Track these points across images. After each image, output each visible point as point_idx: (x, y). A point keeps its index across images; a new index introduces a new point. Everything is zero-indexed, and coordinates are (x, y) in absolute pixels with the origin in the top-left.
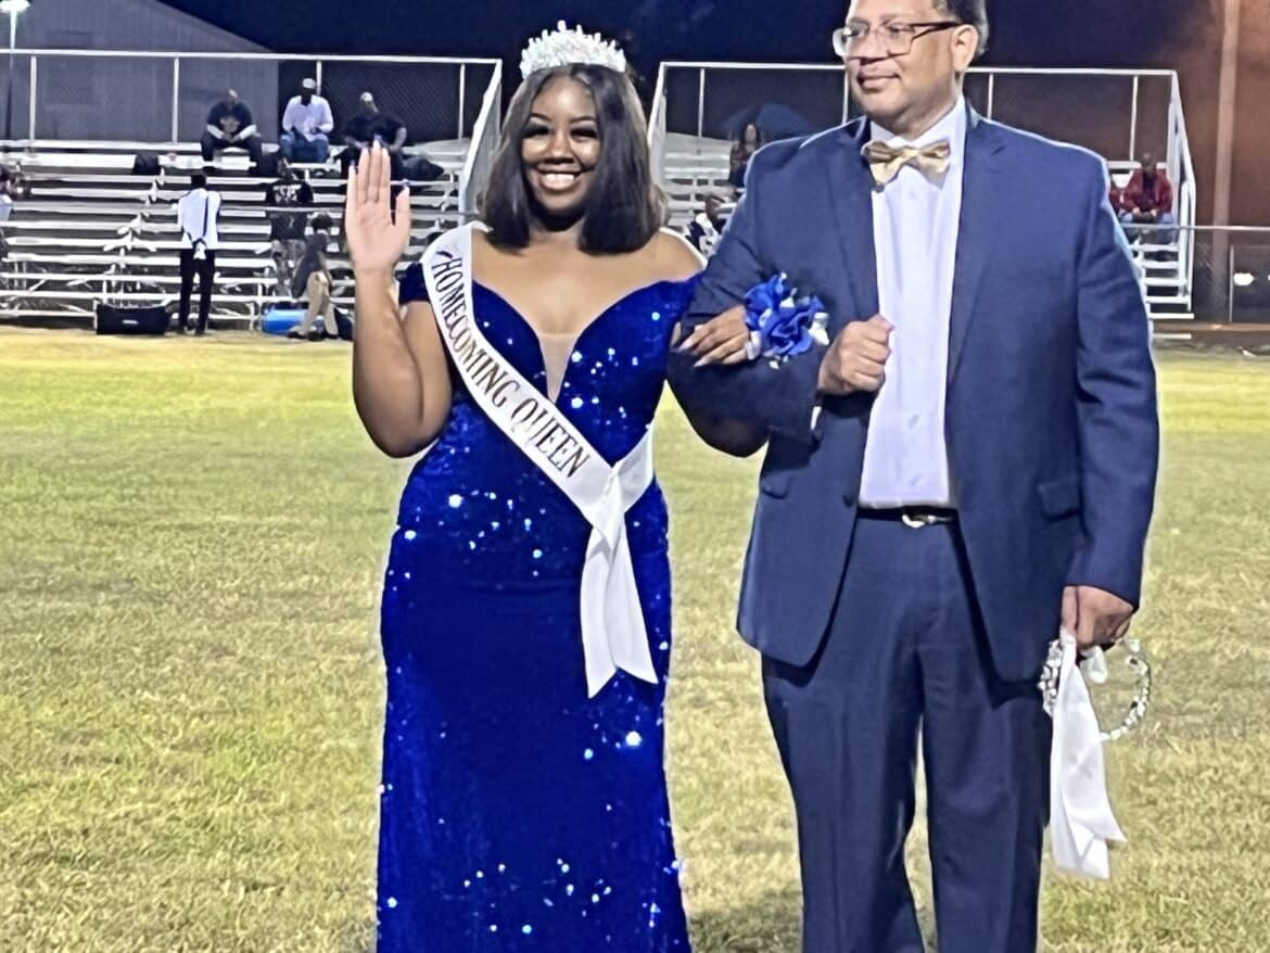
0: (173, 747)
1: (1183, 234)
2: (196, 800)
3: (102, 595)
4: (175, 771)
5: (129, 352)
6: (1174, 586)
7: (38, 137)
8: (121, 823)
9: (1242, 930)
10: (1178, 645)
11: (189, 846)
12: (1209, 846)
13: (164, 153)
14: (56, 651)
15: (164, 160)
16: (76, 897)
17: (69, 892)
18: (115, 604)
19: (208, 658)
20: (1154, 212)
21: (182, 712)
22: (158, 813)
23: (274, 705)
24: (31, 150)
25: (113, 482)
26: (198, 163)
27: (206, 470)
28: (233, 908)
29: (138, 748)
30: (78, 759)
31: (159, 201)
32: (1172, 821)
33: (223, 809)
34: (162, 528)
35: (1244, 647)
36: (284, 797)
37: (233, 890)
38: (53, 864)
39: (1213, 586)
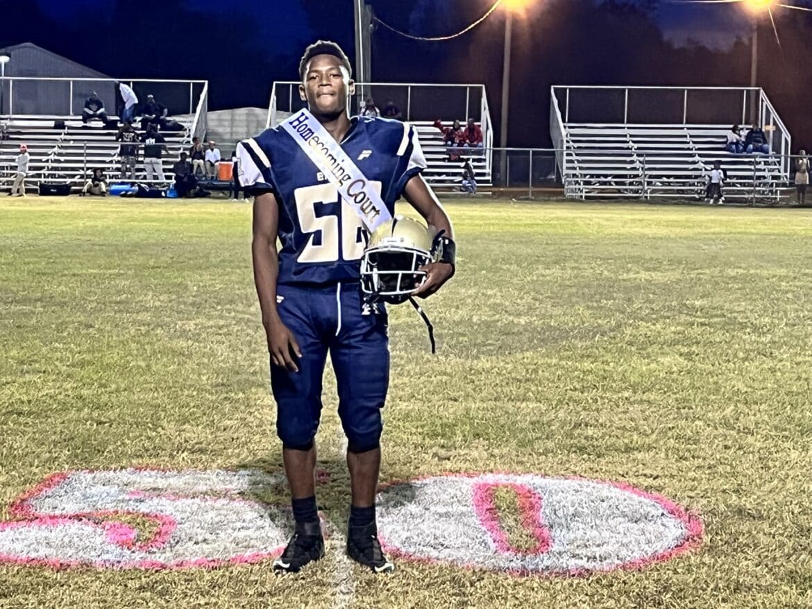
0: (68, 366)
1: (488, 151)
2: (76, 388)
3: (39, 304)
4: (69, 376)
5: (52, 203)
6: (483, 294)
7: (14, 114)
8: (44, 398)
9: (508, 433)
10: (484, 318)
11: (73, 407)
12: (495, 400)
13: (67, 120)
14: (19, 327)
15: (67, 123)
16: (26, 429)
17: (22, 427)
18: (44, 307)
19: (83, 329)
20: (475, 143)
21: (71, 351)
22: (61, 394)
23: (111, 348)
24: (11, 119)
25: (45, 257)
26: (81, 124)
27: (84, 251)
28: (92, 432)
29: (53, 367)
30: (28, 372)
31: (65, 140)
32: (481, 389)
33: (88, 391)
34: (65, 275)
35: (511, 318)
36: (113, 386)
37: (92, 425)
38: (15, 415)
39: (499, 294)
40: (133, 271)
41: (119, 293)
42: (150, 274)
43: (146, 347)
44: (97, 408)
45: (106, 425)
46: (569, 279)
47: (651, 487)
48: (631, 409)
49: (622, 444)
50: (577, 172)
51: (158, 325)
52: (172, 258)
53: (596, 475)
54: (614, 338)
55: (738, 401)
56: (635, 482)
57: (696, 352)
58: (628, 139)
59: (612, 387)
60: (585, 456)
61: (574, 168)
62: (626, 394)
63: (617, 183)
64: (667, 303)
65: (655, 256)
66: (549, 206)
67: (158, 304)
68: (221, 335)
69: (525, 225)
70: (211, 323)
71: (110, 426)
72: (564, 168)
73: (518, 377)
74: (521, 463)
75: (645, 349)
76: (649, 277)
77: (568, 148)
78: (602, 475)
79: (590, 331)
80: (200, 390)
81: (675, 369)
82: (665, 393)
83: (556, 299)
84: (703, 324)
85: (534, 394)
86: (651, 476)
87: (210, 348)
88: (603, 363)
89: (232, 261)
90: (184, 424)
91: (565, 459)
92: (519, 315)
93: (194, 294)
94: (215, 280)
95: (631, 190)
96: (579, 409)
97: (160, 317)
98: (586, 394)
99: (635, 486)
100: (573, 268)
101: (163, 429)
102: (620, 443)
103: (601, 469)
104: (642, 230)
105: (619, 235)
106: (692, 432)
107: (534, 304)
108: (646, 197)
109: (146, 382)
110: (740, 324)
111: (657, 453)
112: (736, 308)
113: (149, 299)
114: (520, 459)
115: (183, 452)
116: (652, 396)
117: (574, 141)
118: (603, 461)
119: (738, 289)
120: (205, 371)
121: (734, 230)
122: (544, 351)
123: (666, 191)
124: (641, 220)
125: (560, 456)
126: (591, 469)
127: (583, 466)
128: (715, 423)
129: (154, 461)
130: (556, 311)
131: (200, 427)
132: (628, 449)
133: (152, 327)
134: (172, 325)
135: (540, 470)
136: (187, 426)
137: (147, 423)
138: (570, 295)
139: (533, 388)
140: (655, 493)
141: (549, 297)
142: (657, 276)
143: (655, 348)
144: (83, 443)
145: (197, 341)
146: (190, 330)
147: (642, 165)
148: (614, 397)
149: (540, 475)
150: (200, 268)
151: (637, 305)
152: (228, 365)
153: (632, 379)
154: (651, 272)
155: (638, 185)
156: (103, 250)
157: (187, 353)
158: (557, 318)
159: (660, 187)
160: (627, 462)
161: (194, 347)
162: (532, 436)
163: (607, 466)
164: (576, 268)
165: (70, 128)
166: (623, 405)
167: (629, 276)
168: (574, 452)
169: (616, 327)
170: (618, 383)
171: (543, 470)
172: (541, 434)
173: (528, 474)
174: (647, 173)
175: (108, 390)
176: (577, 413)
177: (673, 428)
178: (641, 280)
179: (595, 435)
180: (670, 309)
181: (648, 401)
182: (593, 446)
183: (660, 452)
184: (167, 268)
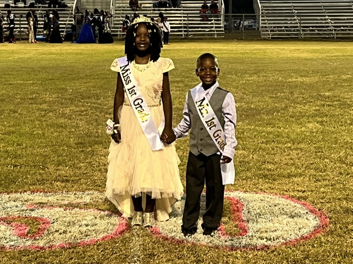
1: (222, 16)
19: (12, 114)
23: (25, 124)
37: (11, 167)
40: (40, 82)
41: (32, 93)
42: (48, 83)
44: (15, 158)
45: (19, 167)
46: (262, 82)
47: (301, 197)
48: (291, 153)
50: (267, 25)
51: (51, 111)
52: (60, 74)
53: (272, 191)
54: (284, 114)
55: (347, 148)
56: (293, 194)
57: (325, 120)
58: (292, 8)
59: (282, 141)
60: (267, 180)
61: (265, 23)
62: (289, 145)
63: (287, 31)
64: (311, 95)
65: (306, 69)
66: (253, 43)
67: (51, 99)
68: (82, 115)
69: (241, 53)
70: (78, 109)
71: (21, 167)
72: (260, 23)
75: (299, 120)
76: (302, 80)
77: (262, 13)
78: (276, 190)
79: (271, 110)
80: (69, 146)
81: (314, 130)
82: (309, 144)
83: (255, 94)
84: (329, 105)
85: (241, 146)
86: (301, 191)
87: (77, 123)
88: (277, 128)
89: (91, 75)
90: (58, 166)
91: (256, 182)
93: (70, 93)
94: (81, 85)
95: (294, 34)
96: (264, 153)
97: (52, 106)
98: (268, 145)
99: (293, 197)
100: (263, 76)
101: (48, 169)
102: (285, 172)
103: (275, 187)
104: (299, 55)
105: (288, 58)
106: (323, 165)
107: (243, 96)
108: (302, 37)
109: (41, 142)
110: (349, 105)
111: (304, 178)
112: (347, 97)
113: (48, 97)
115: (57, 181)
116: (302, 146)
117: (265, 10)
118: (276, 183)
119: (347, 86)
120: (72, 136)
121: (345, 54)
122: (247, 122)
123: (311, 34)
124: (299, 50)
125: (254, 180)
126: (270, 187)
127: (266, 186)
128: (335, 160)
129: (42, 187)
130: (255, 99)
131: (67, 168)
132: (289, 176)
133: (47, 112)
134: (58, 111)
135: (243, 188)
136: (60, 167)
137: (40, 165)
138: (262, 91)
140: (303, 201)
141: (251, 92)
142: (307, 80)
143: (305, 119)
145: (70, 119)
146: (67, 113)
147: (299, 21)
148: (283, 146)
149: (243, 192)
150: (74, 79)
151: (296, 96)
152: (85, 132)
153: (292, 136)
154: (303, 78)
155: (297, 31)
156: (26, 71)
157: (64, 126)
158: (255, 103)
159: (309, 32)
160: (289, 183)
161: (68, 122)
162: (240, 170)
163: (278, 186)
164: (265, 76)
165: (12, 7)
166: (288, 151)
167: (292, 80)
168: (261, 178)
169: (285, 108)
170: (285, 139)
171: (245, 189)
172: (244, 168)
173: (237, 191)
174: (302, 25)
175: (21, 147)
176: (263, 156)
177: (313, 163)
178: (298, 82)
179: (272, 169)
180: (313, 98)
181: (301, 149)
182: (271, 175)
183: (306, 178)
184: (58, 79)
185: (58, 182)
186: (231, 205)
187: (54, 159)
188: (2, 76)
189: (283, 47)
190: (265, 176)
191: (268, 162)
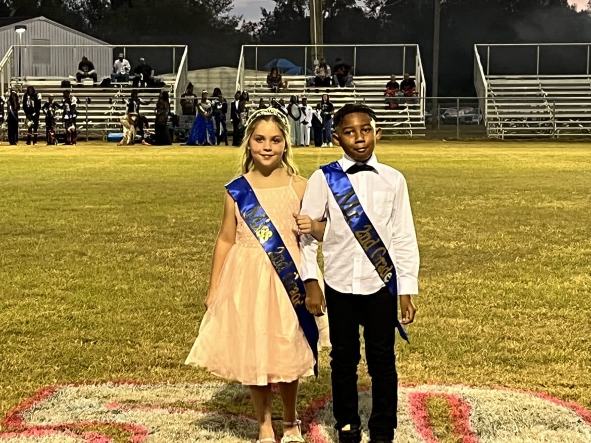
1: (422, 100)
2: (68, 309)
3: (41, 236)
4: (62, 298)
11: (64, 327)
14: (23, 256)
15: (71, 82)
16: (22, 347)
17: (19, 345)
18: (46, 238)
19: (78, 257)
21: (66, 277)
22: (54, 314)
23: (100, 274)
27: (82, 190)
28: (78, 349)
29: (49, 290)
30: (28, 296)
33: (78, 312)
34: (65, 211)
35: (442, 243)
36: (100, 307)
37: (79, 342)
38: (14, 335)
39: (431, 222)
40: (122, 206)
41: (110, 225)
42: (136, 209)
43: (129, 272)
44: (85, 327)
45: (92, 343)
46: (493, 208)
47: (568, 396)
48: (548, 323)
49: (541, 356)
50: (497, 116)
51: (141, 253)
52: (155, 194)
53: (518, 385)
54: (532, 259)
56: (554, 391)
58: (540, 88)
59: (531, 303)
60: (508, 367)
61: (494, 113)
62: (544, 310)
63: (531, 125)
64: (577, 229)
65: (566, 187)
66: (474, 145)
67: (141, 235)
68: (193, 260)
69: (454, 162)
70: (186, 250)
71: (95, 343)
72: (486, 113)
73: (449, 296)
74: (452, 374)
75: (558, 269)
76: (559, 206)
77: (489, 96)
78: (524, 385)
79: (510, 253)
80: (174, 310)
81: (585, 287)
82: (577, 308)
83: (481, 227)
85: (462, 311)
86: (568, 385)
87: (185, 272)
88: (522, 282)
89: (205, 196)
90: (157, 342)
91: (491, 370)
92: (449, 241)
93: (172, 225)
94: (191, 213)
95: (543, 130)
96: (502, 323)
97: (143, 246)
98: (508, 310)
99: (553, 395)
100: (494, 199)
101: (140, 345)
102: (539, 355)
103: (523, 379)
104: (553, 165)
105: (534, 169)
107: (462, 231)
108: (556, 136)
109: (128, 303)
111: (572, 364)
113: (135, 230)
114: (451, 371)
115: (156, 366)
116: (566, 312)
117: (494, 90)
118: (525, 372)
120: (179, 293)
122: (471, 272)
123: (572, 131)
124: (552, 156)
125: (486, 368)
126: (514, 379)
127: (507, 377)
129: (132, 375)
130: (482, 236)
131: (172, 344)
132: (546, 361)
133: (135, 254)
135: (469, 380)
136: (161, 343)
137: (127, 340)
138: (493, 222)
139: (462, 306)
140: (572, 402)
141: (474, 224)
142: (568, 205)
143: (567, 268)
144: (70, 359)
145: (174, 266)
146: (168, 257)
147: (552, 110)
148: (533, 312)
149: (469, 386)
150: (178, 202)
151: (551, 230)
152: (199, 287)
153: (548, 296)
154: (562, 201)
155: (549, 126)
156: (98, 188)
157: (164, 277)
158: (482, 242)
159: (568, 128)
160: (546, 372)
161: (170, 272)
162: (461, 349)
163: (528, 376)
164: (497, 198)
165: (74, 86)
166: (541, 320)
167: (543, 205)
168: (498, 364)
169: (533, 250)
170: (536, 300)
171: (471, 381)
172: (469, 348)
173: (458, 385)
174: (556, 116)
175: (95, 311)
176: (501, 328)
177: (586, 341)
178: (554, 208)
179: (517, 348)
180: (579, 233)
181: (563, 317)
182: (515, 358)
183: (574, 363)
184: (150, 203)
185: (158, 368)
186: (448, 407)
187: (149, 330)
188: (60, 198)
189: (525, 152)
190: (505, 361)
191: (509, 338)
